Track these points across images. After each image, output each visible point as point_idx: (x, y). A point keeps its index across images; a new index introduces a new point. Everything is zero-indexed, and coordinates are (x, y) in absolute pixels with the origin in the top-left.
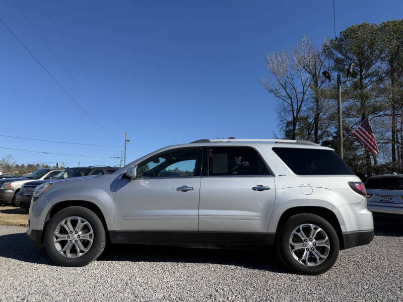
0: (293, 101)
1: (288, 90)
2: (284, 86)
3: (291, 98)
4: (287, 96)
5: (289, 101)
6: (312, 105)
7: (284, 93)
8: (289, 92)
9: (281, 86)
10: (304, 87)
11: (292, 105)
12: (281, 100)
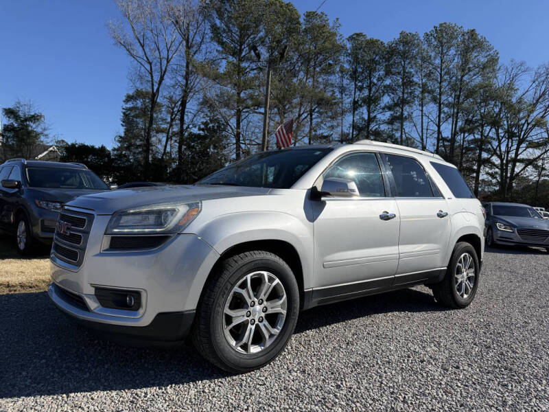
0: (153, 67)
1: (147, 50)
2: (142, 42)
3: (150, 64)
4: (145, 58)
5: (148, 67)
6: (180, 79)
7: (141, 53)
8: (148, 54)
9: (137, 41)
10: (168, 51)
11: (151, 74)
12: (136, 62)
